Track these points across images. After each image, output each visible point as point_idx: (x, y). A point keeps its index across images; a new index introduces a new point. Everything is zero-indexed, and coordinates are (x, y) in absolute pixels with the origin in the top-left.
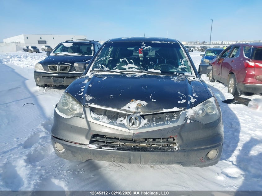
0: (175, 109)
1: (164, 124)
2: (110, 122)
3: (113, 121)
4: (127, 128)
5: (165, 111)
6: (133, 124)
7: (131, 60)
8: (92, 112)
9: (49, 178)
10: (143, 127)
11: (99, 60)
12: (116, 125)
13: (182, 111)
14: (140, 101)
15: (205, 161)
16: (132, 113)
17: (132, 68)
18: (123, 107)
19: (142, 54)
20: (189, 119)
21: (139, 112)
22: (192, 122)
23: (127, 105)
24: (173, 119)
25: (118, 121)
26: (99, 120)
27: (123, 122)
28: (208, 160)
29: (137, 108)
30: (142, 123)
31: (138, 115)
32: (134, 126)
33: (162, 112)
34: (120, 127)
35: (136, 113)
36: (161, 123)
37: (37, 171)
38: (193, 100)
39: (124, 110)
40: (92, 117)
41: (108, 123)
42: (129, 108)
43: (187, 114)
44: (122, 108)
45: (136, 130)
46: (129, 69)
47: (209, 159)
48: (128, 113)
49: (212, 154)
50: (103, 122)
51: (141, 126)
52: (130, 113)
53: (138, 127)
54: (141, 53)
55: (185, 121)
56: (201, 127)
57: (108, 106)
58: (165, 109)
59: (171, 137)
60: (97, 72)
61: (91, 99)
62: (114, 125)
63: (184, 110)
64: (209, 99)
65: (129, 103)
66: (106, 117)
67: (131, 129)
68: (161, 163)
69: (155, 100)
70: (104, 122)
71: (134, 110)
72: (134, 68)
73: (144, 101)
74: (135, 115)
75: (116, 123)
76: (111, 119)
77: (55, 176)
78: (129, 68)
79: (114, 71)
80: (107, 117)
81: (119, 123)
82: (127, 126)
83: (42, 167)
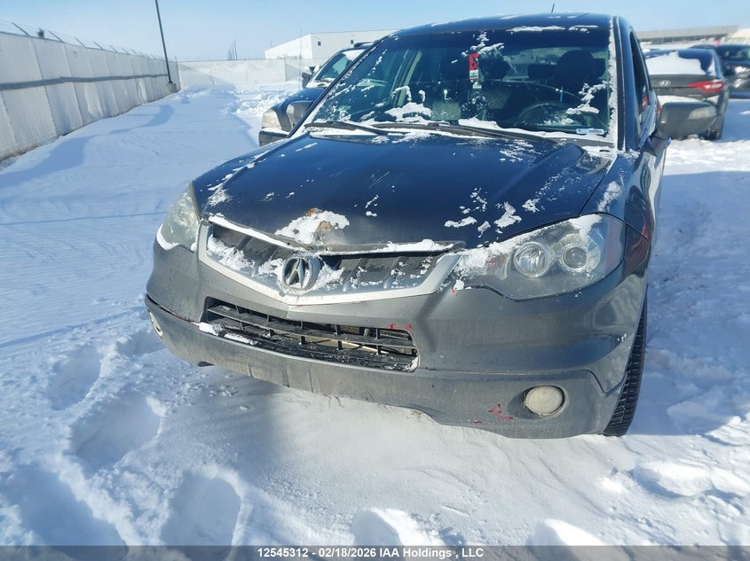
0: (426, 245)
1: (380, 288)
2: (242, 269)
3: (252, 266)
4: (276, 288)
5: (392, 247)
6: (296, 279)
7: (421, 92)
8: (214, 236)
9: (142, 394)
10: (322, 291)
11: (339, 93)
12: (255, 279)
13: (447, 251)
14: (331, 213)
15: (511, 418)
16: (301, 249)
17: (413, 115)
18: (281, 229)
19: (477, 71)
20: (462, 280)
21: (321, 248)
22: (470, 288)
23: (294, 224)
24: (412, 276)
25: (265, 269)
26: (220, 261)
27: (276, 272)
28: (524, 417)
29: (318, 236)
30: (323, 278)
31: (318, 254)
32: (298, 285)
33: (385, 250)
34: (263, 283)
35: (311, 248)
36: (374, 283)
37: (127, 374)
38: (505, 221)
39: (281, 238)
40: (207, 249)
41: (236, 271)
42: (296, 232)
43: (461, 262)
44: (278, 233)
45: (298, 296)
46: (403, 119)
47: (530, 414)
48: (290, 247)
49: (542, 400)
50: (226, 266)
51: (315, 288)
52: (296, 249)
53: (305, 289)
54: (475, 69)
55: (446, 285)
56: (501, 308)
57: (247, 224)
58: (394, 242)
59: (392, 326)
60: (318, 128)
61: (221, 203)
62: (249, 276)
63: (455, 249)
64: (570, 220)
65: (299, 219)
66: (240, 254)
67: (285, 291)
68: (367, 399)
69: (375, 215)
70: (229, 267)
71: (308, 240)
72: (420, 115)
73: (341, 214)
74: (309, 254)
75: (257, 272)
76: (250, 261)
77: (158, 393)
78: (404, 116)
79: (361, 124)
80: (244, 253)
81: (264, 274)
82: (279, 284)
83: (146, 366)
